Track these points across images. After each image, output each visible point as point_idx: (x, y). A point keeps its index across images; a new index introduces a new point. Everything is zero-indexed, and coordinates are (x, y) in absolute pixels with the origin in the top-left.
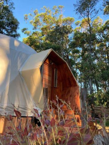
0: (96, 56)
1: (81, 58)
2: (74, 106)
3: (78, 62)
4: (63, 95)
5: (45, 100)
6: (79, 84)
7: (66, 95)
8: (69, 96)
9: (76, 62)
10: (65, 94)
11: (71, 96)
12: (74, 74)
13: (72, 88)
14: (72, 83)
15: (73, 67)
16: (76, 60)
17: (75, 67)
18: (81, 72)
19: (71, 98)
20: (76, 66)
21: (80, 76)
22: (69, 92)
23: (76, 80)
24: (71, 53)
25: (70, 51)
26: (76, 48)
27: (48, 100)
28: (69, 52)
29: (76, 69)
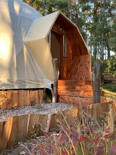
0: (111, 13)
1: (92, 16)
2: (84, 75)
3: (88, 21)
4: (73, 64)
5: (55, 72)
6: (89, 48)
7: (76, 65)
8: (79, 65)
9: (86, 22)
10: (74, 64)
11: (81, 65)
12: (84, 37)
13: (82, 57)
14: (83, 51)
15: (82, 28)
16: (87, 19)
17: (85, 28)
18: (91, 34)
19: (82, 67)
20: (87, 27)
21: (90, 38)
22: (79, 60)
23: (85, 43)
24: (80, 10)
25: (80, 7)
26: (87, 4)
27: (58, 72)
28: (78, 9)
29: (86, 31)
